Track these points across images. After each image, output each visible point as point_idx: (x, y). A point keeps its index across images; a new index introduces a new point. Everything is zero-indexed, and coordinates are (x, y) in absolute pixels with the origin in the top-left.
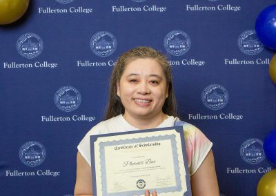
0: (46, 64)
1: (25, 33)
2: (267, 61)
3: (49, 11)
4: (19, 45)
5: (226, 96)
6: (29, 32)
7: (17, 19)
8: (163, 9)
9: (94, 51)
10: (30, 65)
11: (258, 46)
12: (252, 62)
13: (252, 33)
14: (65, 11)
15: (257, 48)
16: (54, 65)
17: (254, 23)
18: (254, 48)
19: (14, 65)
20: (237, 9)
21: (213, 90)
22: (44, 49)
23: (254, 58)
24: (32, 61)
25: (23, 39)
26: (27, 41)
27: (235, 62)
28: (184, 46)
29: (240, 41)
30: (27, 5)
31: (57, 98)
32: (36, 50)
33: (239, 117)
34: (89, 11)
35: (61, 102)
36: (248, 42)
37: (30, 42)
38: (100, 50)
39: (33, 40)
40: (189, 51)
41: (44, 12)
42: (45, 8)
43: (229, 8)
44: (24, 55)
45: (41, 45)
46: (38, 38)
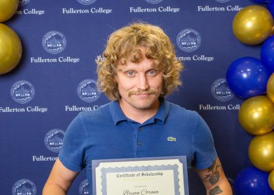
0: (37, 109)
1: (18, 80)
2: (238, 107)
3: (40, 60)
4: (13, 91)
6: (22, 79)
7: (11, 69)
9: (80, 97)
10: (23, 110)
11: (229, 93)
12: (224, 108)
13: (224, 81)
14: (54, 60)
15: (228, 94)
16: (44, 110)
17: (225, 72)
18: (226, 95)
19: (8, 110)
20: (210, 59)
22: (36, 94)
23: (226, 104)
24: (24, 106)
25: (17, 86)
26: (20, 88)
27: (209, 107)
29: (213, 89)
30: (20, 56)
31: (47, 140)
32: (28, 96)
34: (76, 60)
35: (51, 144)
37: (23, 89)
38: (86, 96)
39: (26, 87)
41: (36, 61)
42: (36, 58)
43: (203, 58)
44: (17, 100)
45: (32, 91)
46: (30, 85)
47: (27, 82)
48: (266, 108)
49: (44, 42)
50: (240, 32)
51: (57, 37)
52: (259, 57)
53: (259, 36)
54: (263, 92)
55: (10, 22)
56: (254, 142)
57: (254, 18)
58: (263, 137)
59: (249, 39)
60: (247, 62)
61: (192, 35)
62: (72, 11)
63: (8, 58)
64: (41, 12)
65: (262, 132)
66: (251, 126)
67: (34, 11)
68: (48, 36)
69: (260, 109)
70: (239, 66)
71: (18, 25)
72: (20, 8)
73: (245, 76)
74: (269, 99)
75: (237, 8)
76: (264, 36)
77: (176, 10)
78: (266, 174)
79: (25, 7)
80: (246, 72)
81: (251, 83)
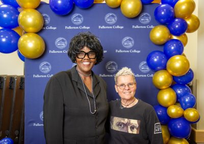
2: (152, 75)
3: (54, 52)
4: (40, 67)
6: (45, 61)
7: (39, 56)
8: (105, 52)
10: (45, 76)
11: (148, 68)
12: (145, 76)
13: (145, 62)
14: (61, 52)
17: (146, 58)
18: (146, 69)
19: (38, 76)
20: (139, 52)
22: (52, 69)
23: (146, 74)
24: (46, 74)
25: (42, 64)
27: (138, 75)
29: (140, 66)
30: (44, 49)
32: (48, 69)
36: (143, 67)
37: (45, 66)
39: (47, 65)
42: (52, 51)
43: (135, 51)
44: (43, 71)
45: (50, 67)
46: (49, 64)
47: (47, 63)
48: (166, 76)
49: (56, 43)
50: (154, 38)
51: (63, 40)
52: (163, 51)
53: (163, 41)
54: (164, 68)
55: (39, 32)
56: (160, 93)
57: (160, 32)
58: (165, 90)
59: (158, 42)
60: (157, 53)
61: (130, 40)
62: (70, 28)
63: (38, 50)
64: (55, 28)
65: (164, 87)
66: (159, 84)
67: (51, 28)
68: (58, 40)
69: (163, 76)
70: (153, 55)
71: (43, 34)
72: (44, 26)
73: (155, 60)
74: (167, 71)
75: (152, 27)
76: (165, 41)
77: (122, 27)
78: (166, 108)
79: (47, 25)
80: (156, 58)
81: (159, 64)
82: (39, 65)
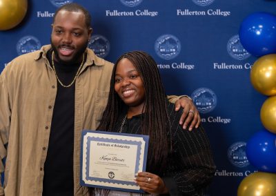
3: (47, 15)
4: (18, 47)
5: (214, 100)
6: (28, 34)
7: (17, 24)
8: (154, 14)
12: (240, 67)
18: (242, 53)
20: (226, 14)
21: (202, 94)
25: (22, 42)
26: (26, 44)
27: (224, 66)
28: (174, 50)
29: (229, 46)
30: (26, 10)
33: (227, 121)
37: (29, 44)
40: (179, 55)
41: (43, 15)
42: (43, 12)
43: (218, 12)
45: (39, 47)
46: (36, 41)
82: (16, 41)
